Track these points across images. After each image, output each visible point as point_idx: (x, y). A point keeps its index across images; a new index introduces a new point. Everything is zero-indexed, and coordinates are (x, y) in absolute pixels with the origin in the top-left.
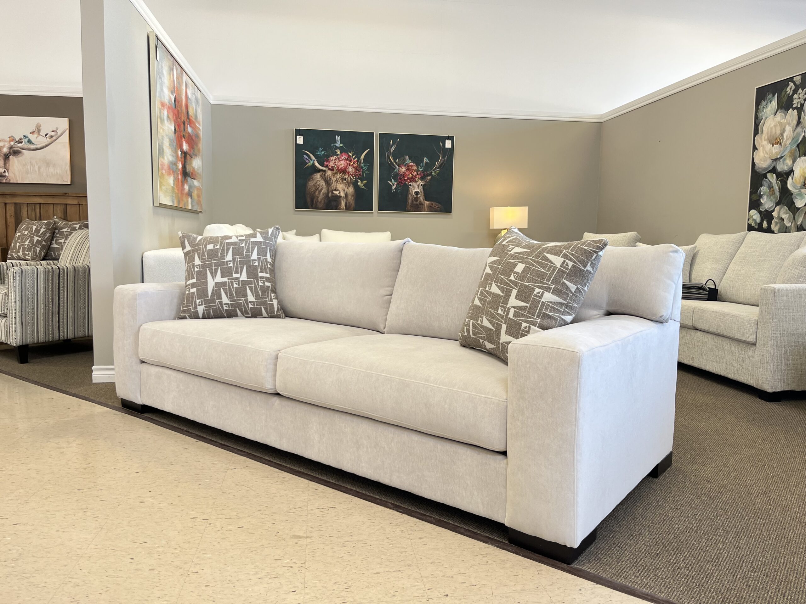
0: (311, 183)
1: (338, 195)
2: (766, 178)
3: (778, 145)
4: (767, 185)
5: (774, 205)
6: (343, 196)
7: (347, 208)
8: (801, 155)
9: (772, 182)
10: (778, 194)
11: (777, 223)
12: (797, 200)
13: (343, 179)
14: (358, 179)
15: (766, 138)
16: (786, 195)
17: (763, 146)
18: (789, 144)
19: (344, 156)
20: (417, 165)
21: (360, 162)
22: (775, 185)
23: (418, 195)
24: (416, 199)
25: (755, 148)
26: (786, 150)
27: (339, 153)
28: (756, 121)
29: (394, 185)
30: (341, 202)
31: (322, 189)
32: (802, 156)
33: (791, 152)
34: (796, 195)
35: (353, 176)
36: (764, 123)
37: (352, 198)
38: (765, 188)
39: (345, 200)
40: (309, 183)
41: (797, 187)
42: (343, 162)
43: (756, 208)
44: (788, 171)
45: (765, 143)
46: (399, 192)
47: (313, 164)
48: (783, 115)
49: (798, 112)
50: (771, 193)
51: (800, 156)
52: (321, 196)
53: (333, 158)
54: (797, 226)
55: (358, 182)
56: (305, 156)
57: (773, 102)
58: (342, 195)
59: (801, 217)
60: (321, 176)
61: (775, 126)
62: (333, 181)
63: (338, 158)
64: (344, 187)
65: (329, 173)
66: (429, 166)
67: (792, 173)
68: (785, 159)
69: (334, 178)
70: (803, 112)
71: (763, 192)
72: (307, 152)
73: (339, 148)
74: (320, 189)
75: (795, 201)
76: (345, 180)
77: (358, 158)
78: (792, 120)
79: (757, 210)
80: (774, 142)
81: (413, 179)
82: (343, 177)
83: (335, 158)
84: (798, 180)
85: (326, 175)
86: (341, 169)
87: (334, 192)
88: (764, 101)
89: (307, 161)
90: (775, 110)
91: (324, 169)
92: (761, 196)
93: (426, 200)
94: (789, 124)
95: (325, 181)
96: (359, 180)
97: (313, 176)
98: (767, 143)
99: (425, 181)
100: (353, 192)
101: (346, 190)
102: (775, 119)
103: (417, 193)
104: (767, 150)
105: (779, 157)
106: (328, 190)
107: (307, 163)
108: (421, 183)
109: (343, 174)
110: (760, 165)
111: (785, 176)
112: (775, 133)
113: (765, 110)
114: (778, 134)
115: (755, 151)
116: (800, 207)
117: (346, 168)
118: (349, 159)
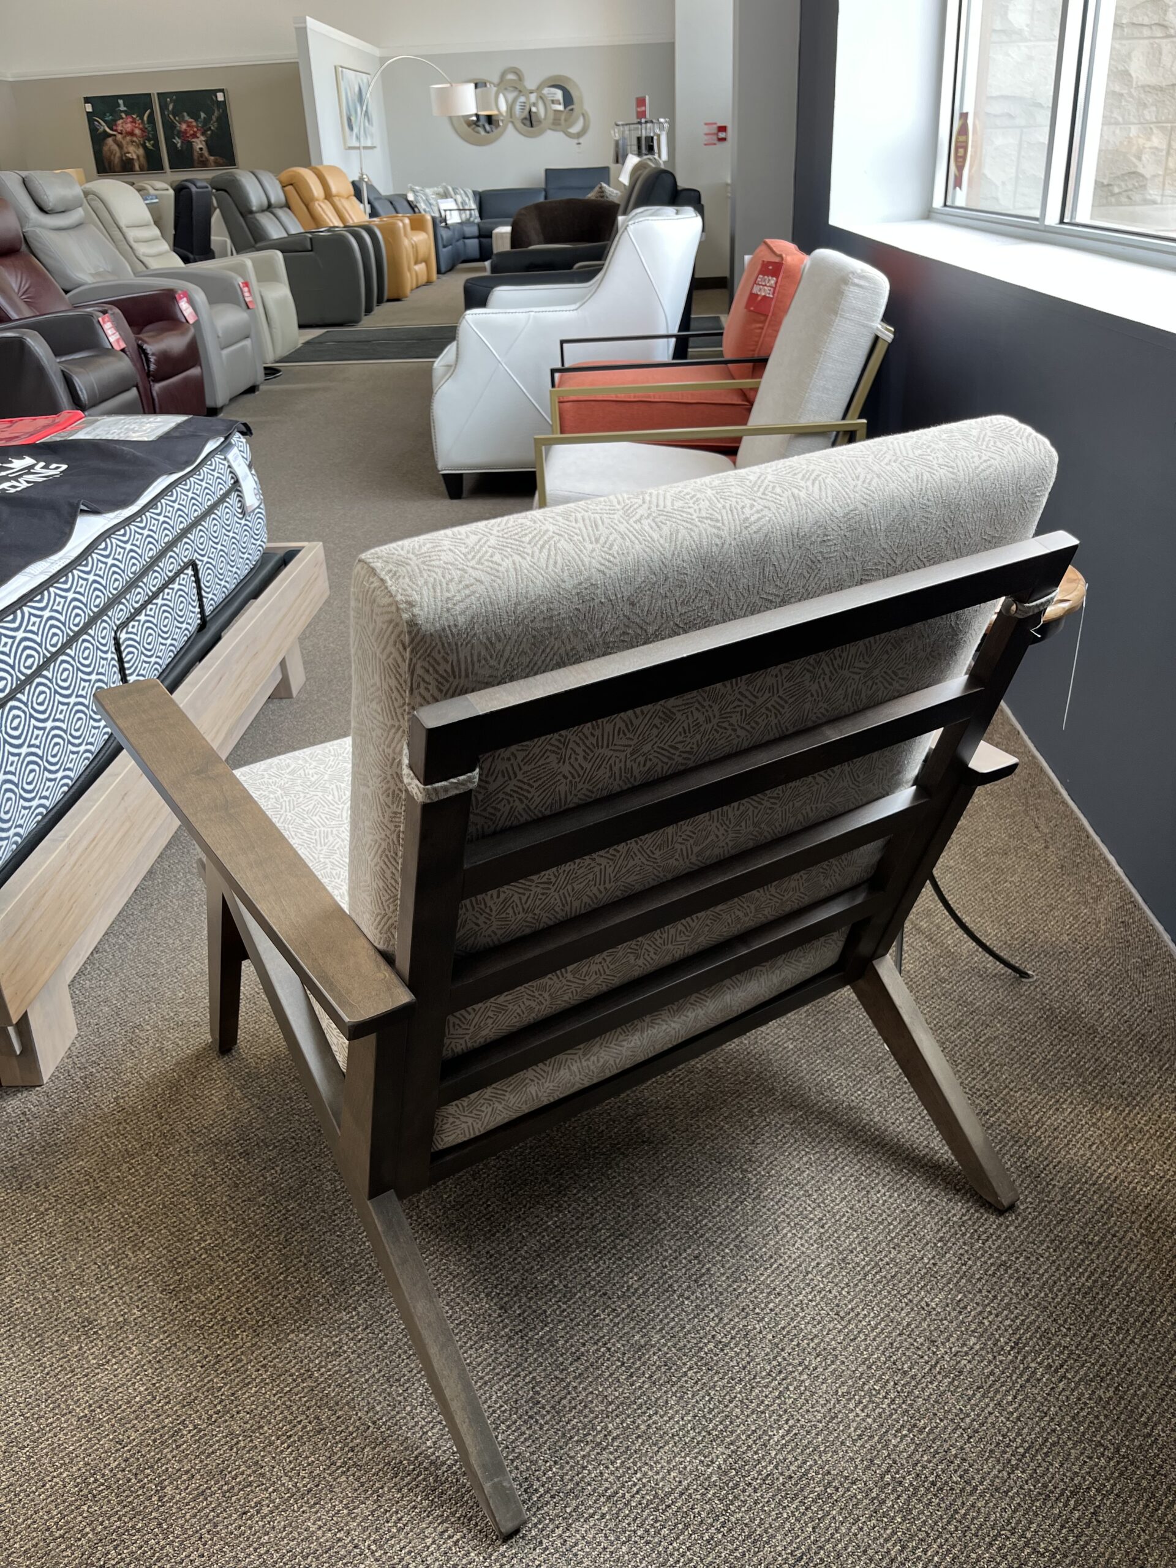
0: (105, 149)
1: (131, 157)
6: (135, 158)
7: (142, 169)
13: (132, 142)
14: (145, 140)
19: (129, 119)
20: (196, 121)
21: (145, 123)
23: (202, 151)
24: (202, 155)
27: (123, 115)
29: (178, 142)
30: (134, 164)
31: (116, 153)
35: (140, 138)
37: (144, 160)
39: (138, 162)
42: (129, 125)
46: (185, 149)
47: (104, 130)
52: (116, 160)
53: (120, 122)
55: (146, 143)
56: (96, 123)
60: (113, 140)
62: (124, 144)
63: (125, 122)
64: (135, 149)
65: (119, 137)
66: (206, 121)
69: (124, 142)
72: (97, 119)
73: (124, 112)
74: (114, 153)
76: (134, 142)
77: (142, 119)
81: (194, 136)
82: (132, 139)
85: (117, 139)
86: (129, 131)
87: (127, 155)
89: (99, 127)
91: (114, 133)
93: (210, 156)
95: (117, 145)
97: (106, 141)
99: (207, 137)
100: (143, 154)
101: (137, 151)
103: (201, 149)
106: (121, 153)
107: (99, 130)
108: (203, 139)
109: (131, 136)
117: (133, 130)
118: (134, 121)
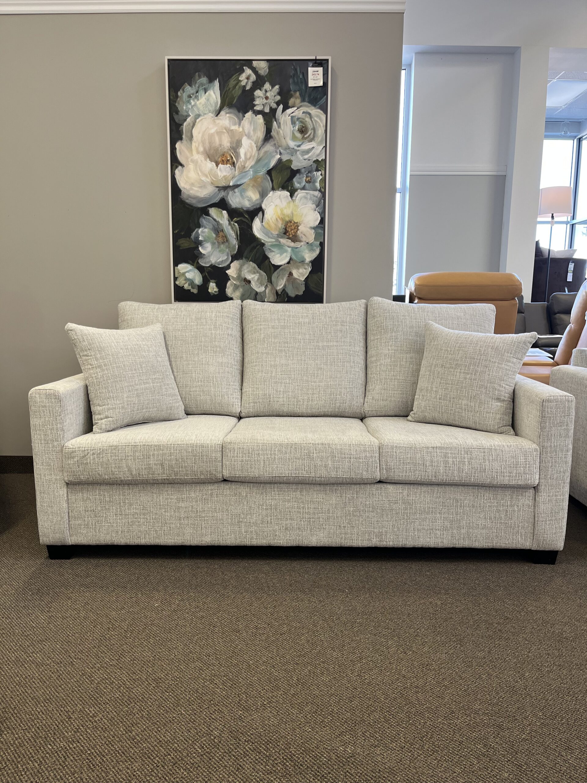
2: (208, 214)
3: (228, 165)
4: (211, 227)
5: (227, 259)
8: (275, 187)
9: (221, 222)
10: (234, 242)
11: (236, 287)
12: (273, 253)
15: (201, 149)
16: (252, 245)
17: (195, 162)
18: (251, 167)
22: (227, 228)
25: (175, 162)
26: (246, 175)
28: (176, 117)
32: (278, 189)
33: (254, 179)
34: (272, 246)
36: (194, 125)
38: (206, 230)
41: (272, 234)
43: (191, 262)
44: (252, 209)
45: (199, 158)
48: (236, 119)
49: (265, 120)
50: (220, 240)
51: (273, 189)
54: (277, 292)
57: (211, 92)
59: (283, 279)
61: (219, 133)
67: (261, 213)
68: (244, 190)
70: (275, 123)
71: (202, 236)
75: (270, 255)
78: (255, 130)
79: (192, 265)
80: (220, 159)
84: (273, 225)
88: (190, 85)
90: (216, 106)
92: (199, 243)
94: (249, 137)
98: (203, 159)
102: (217, 121)
104: (207, 170)
105: (231, 184)
110: (191, 192)
111: (247, 216)
112: (220, 145)
113: (193, 103)
114: (227, 148)
115: (177, 167)
116: (279, 264)
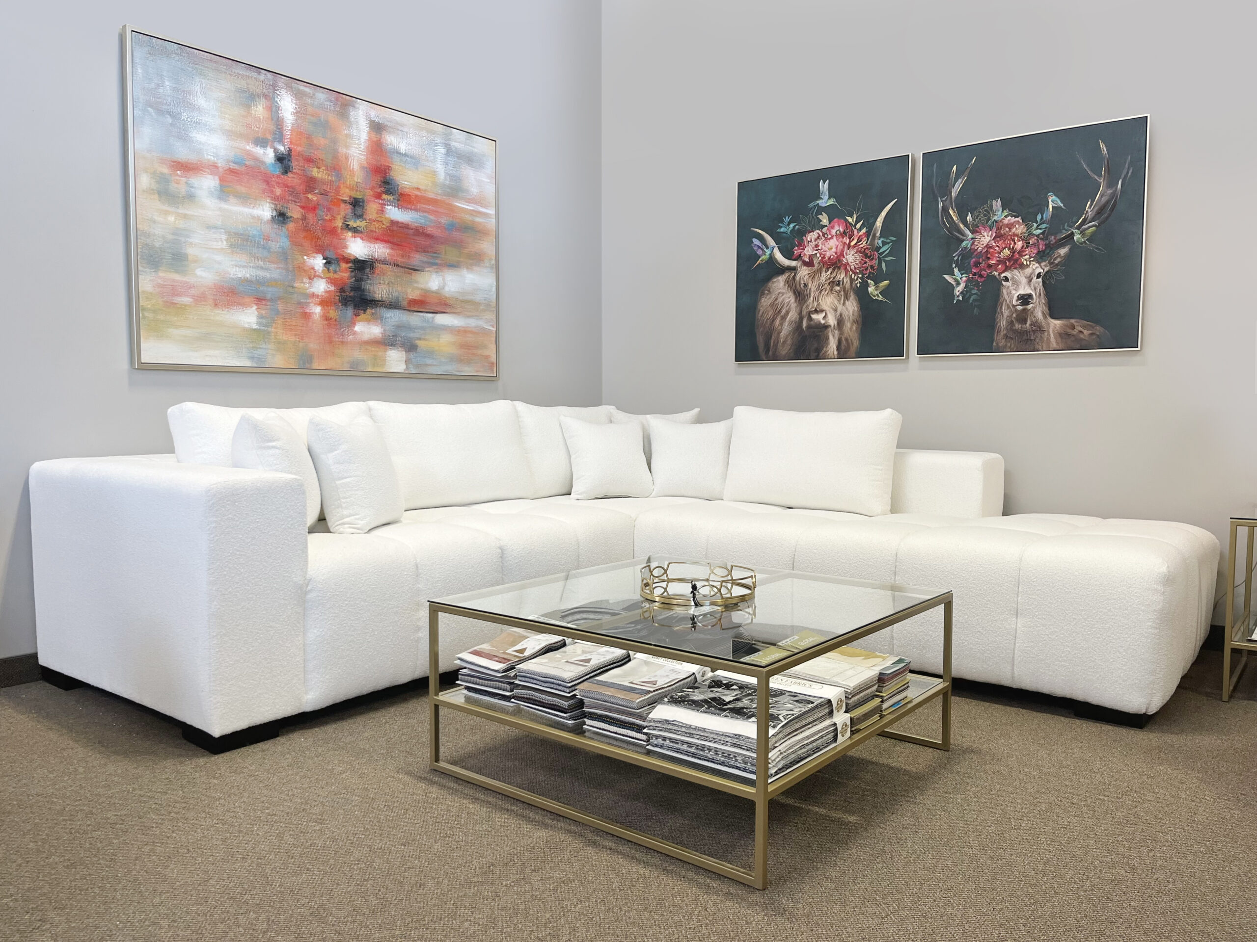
1: (823, 322)
6: (832, 325)
7: (843, 353)
13: (833, 283)
14: (868, 278)
19: (837, 228)
20: (1028, 220)
21: (874, 235)
23: (1028, 303)
24: (1022, 317)
27: (824, 219)
30: (827, 338)
31: (787, 313)
35: (855, 273)
37: (854, 328)
39: (837, 332)
40: (763, 300)
42: (834, 242)
46: (974, 300)
47: (772, 258)
52: (786, 330)
53: (813, 235)
55: (867, 285)
56: (756, 241)
58: (832, 321)
60: (787, 282)
62: (812, 290)
63: (824, 234)
64: (836, 302)
66: (1062, 219)
69: (814, 284)
72: (760, 231)
73: (826, 209)
74: (784, 311)
76: (838, 285)
82: (834, 278)
83: (817, 235)
85: (797, 278)
86: (829, 258)
87: (814, 316)
89: (760, 252)
91: (793, 263)
93: (1052, 318)
95: (794, 293)
96: (869, 281)
97: (770, 284)
99: (1051, 263)
100: (856, 313)
101: (840, 307)
103: (1025, 299)
106: (800, 313)
107: (759, 257)
108: (1040, 270)
109: (834, 270)
117: (842, 254)
118: (848, 232)
